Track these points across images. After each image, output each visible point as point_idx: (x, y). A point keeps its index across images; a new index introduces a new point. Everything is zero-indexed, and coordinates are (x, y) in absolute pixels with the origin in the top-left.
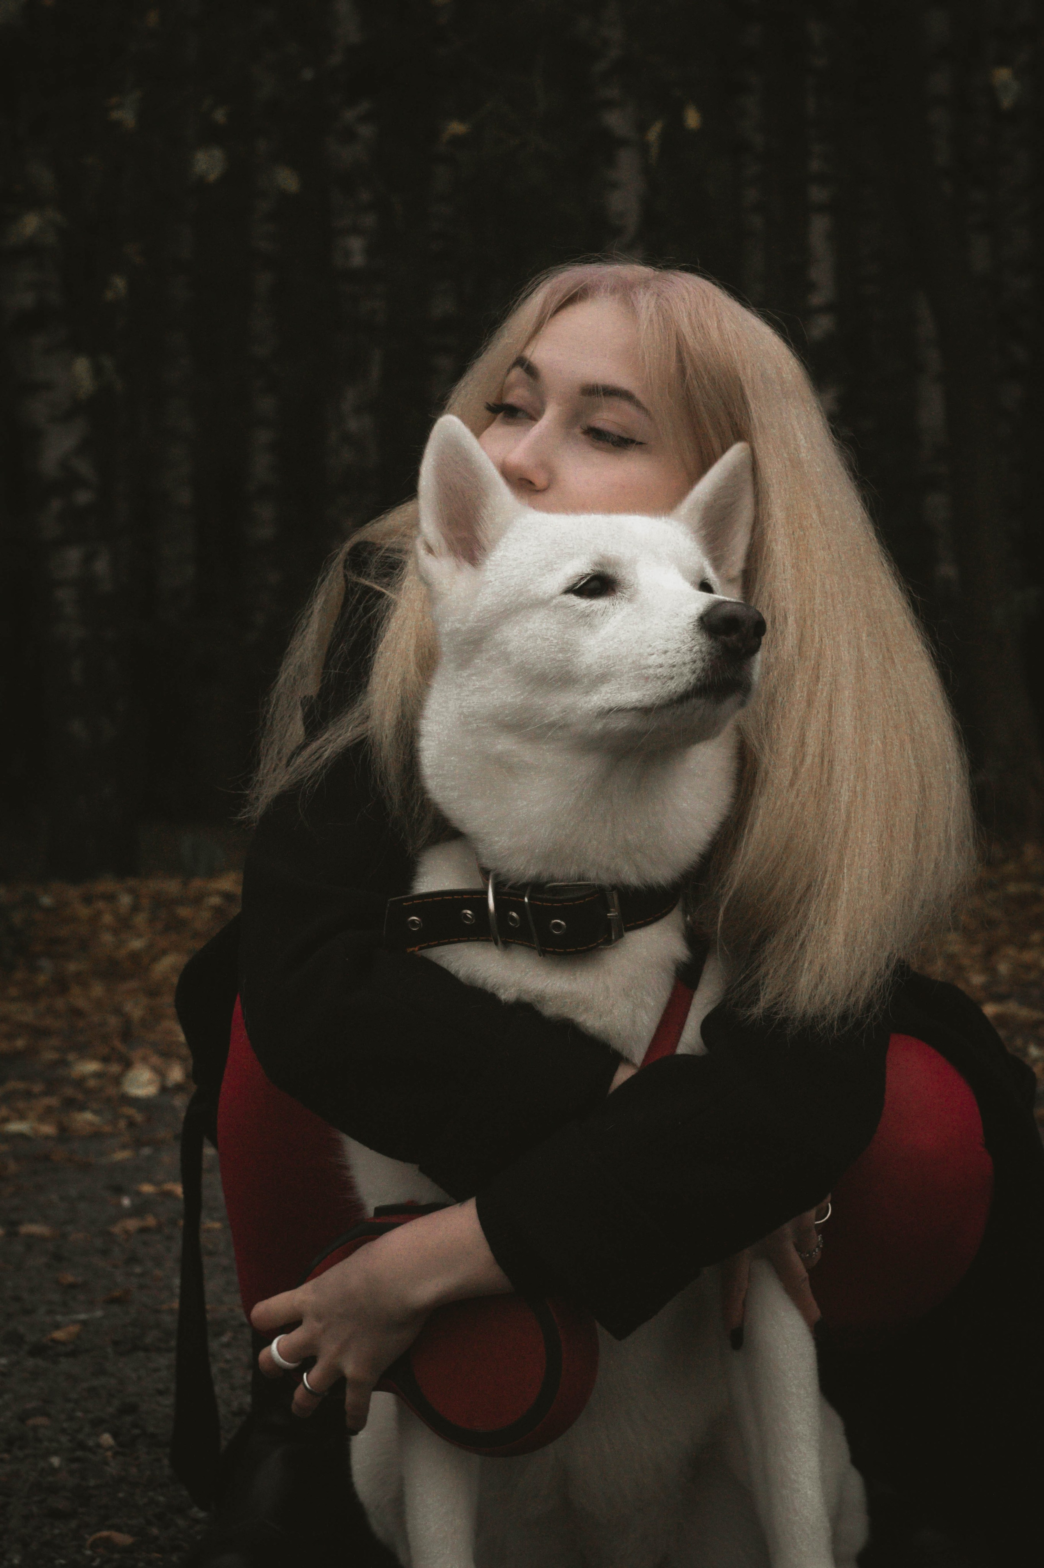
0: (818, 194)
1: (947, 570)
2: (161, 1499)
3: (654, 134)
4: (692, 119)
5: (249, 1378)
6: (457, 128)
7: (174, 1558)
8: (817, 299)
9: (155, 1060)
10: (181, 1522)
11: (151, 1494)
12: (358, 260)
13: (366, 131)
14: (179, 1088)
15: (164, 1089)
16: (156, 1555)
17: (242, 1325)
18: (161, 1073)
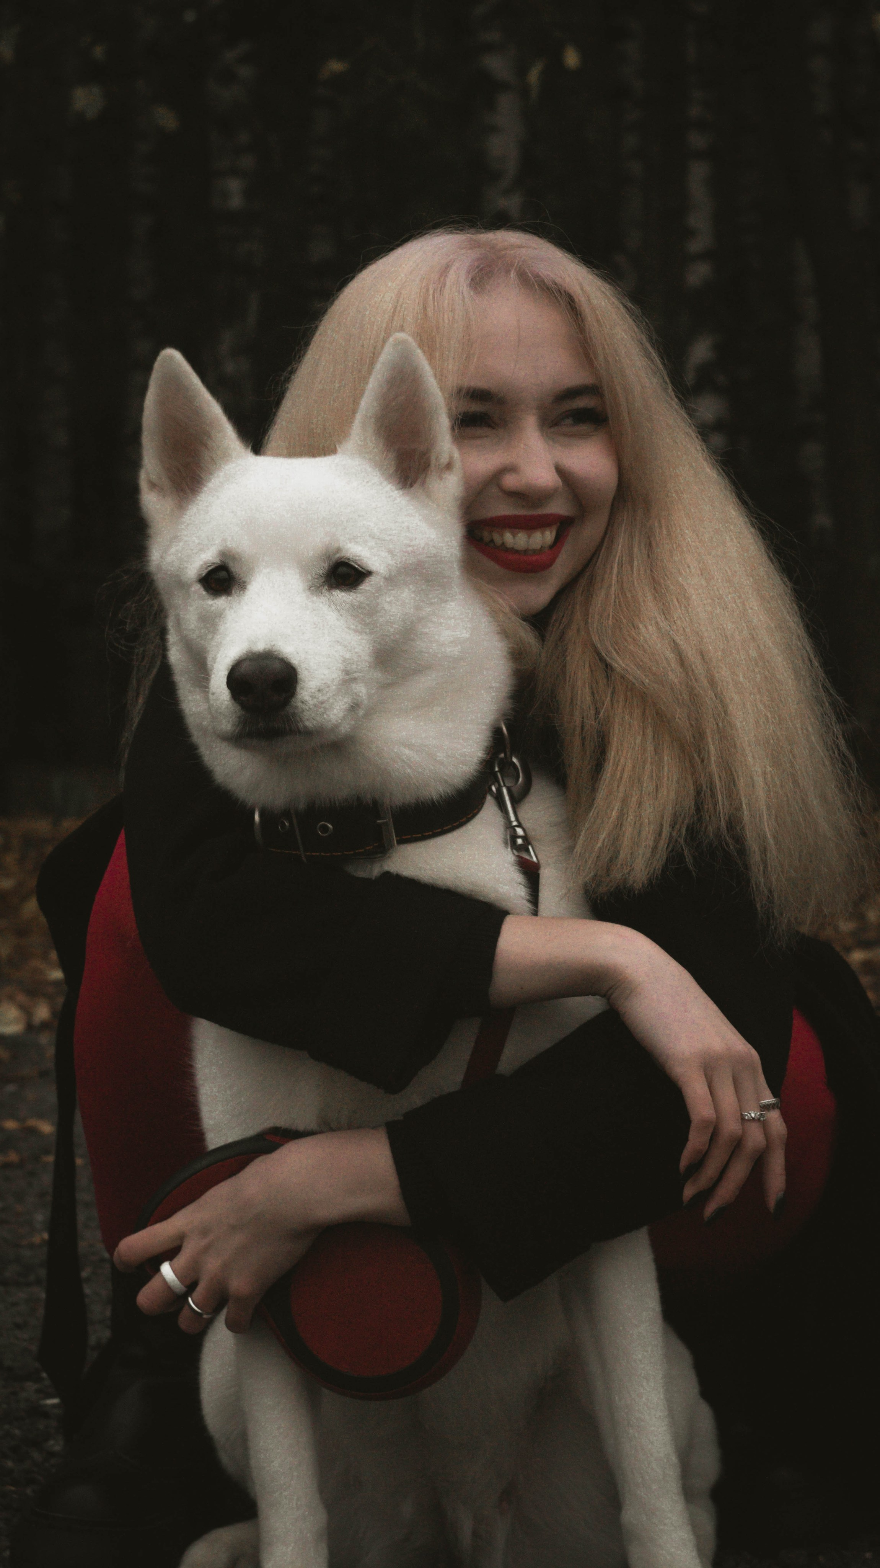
0: (697, 140)
1: (822, 520)
2: (17, 1432)
3: (534, 76)
4: (572, 58)
5: (108, 1313)
6: (336, 66)
7: (29, 1491)
8: (696, 246)
9: (22, 998)
10: (36, 1455)
11: (7, 1427)
12: (236, 202)
13: (245, 72)
14: (45, 1026)
15: (30, 1027)
16: (13, 1488)
17: (103, 1260)
18: (27, 1011)
